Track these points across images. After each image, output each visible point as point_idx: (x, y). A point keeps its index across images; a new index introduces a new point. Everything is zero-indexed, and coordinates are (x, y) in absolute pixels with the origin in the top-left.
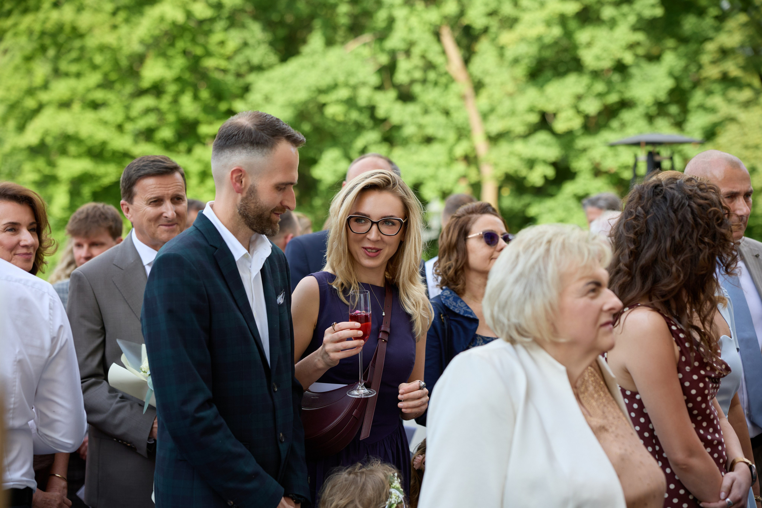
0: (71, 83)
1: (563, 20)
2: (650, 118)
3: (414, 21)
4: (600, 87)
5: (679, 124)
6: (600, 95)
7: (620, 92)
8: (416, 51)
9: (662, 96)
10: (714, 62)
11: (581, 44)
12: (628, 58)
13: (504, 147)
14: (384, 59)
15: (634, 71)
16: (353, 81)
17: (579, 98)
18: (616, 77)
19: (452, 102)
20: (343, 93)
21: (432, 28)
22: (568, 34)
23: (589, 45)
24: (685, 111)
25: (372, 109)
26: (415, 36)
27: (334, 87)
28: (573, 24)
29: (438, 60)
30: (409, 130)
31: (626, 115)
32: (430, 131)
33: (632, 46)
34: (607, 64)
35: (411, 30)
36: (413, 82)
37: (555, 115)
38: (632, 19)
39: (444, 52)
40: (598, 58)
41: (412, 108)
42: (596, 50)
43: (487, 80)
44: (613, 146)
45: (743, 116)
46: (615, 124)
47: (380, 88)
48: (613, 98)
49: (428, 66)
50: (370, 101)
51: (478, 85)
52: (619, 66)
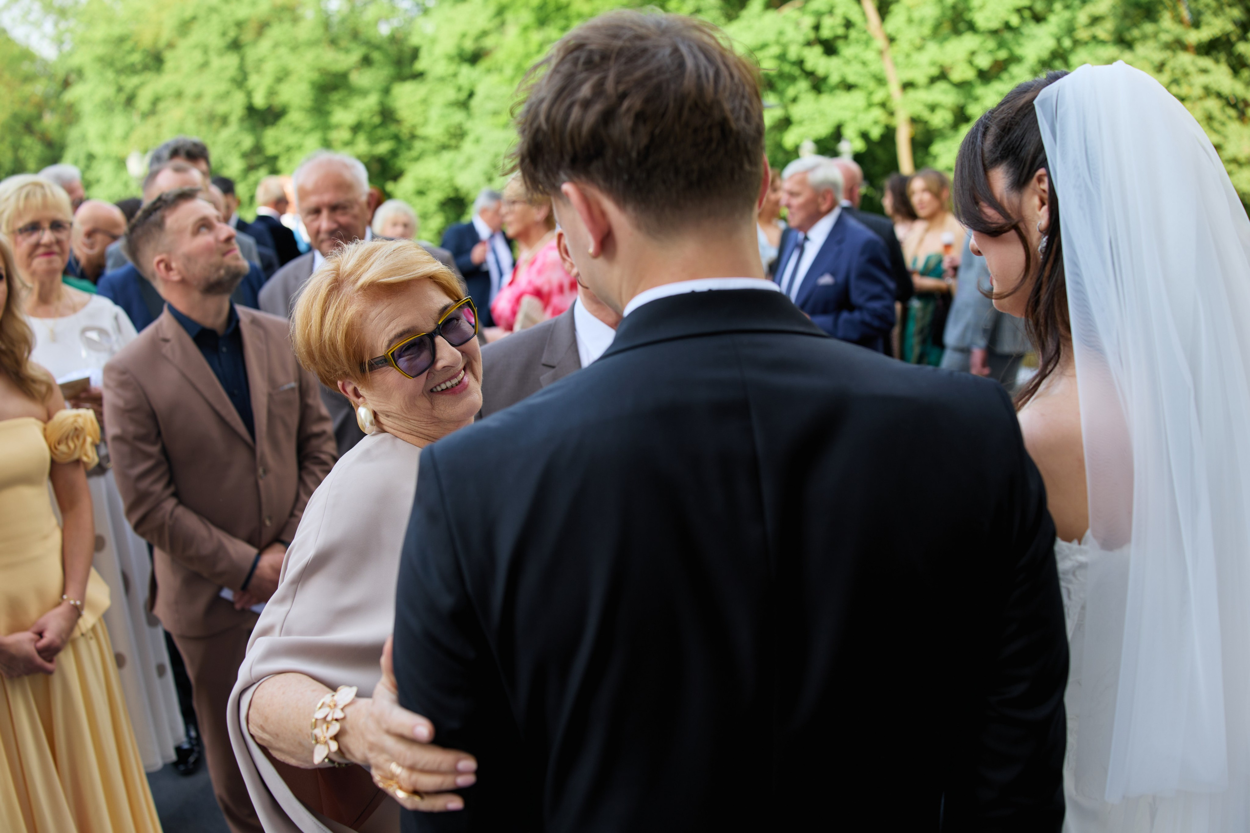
4: (992, 44)
6: (991, 52)
7: (1010, 49)
8: (839, 12)
9: (1045, 55)
10: (1086, 27)
11: (974, 8)
12: (1015, 20)
13: (911, 94)
14: (810, 20)
16: (784, 39)
17: (973, 53)
18: (1008, 36)
19: (870, 55)
20: (775, 50)
23: (982, 7)
25: (800, 63)
27: (764, 46)
29: (858, 20)
30: (834, 79)
32: (851, 79)
33: (1019, 10)
34: (995, 24)
36: (837, 38)
37: (951, 68)
39: (864, 14)
40: (988, 20)
41: (835, 60)
42: (987, 13)
43: (898, 37)
47: (809, 44)
48: (1002, 55)
49: (848, 24)
50: (799, 56)
51: (891, 40)
52: (1008, 26)
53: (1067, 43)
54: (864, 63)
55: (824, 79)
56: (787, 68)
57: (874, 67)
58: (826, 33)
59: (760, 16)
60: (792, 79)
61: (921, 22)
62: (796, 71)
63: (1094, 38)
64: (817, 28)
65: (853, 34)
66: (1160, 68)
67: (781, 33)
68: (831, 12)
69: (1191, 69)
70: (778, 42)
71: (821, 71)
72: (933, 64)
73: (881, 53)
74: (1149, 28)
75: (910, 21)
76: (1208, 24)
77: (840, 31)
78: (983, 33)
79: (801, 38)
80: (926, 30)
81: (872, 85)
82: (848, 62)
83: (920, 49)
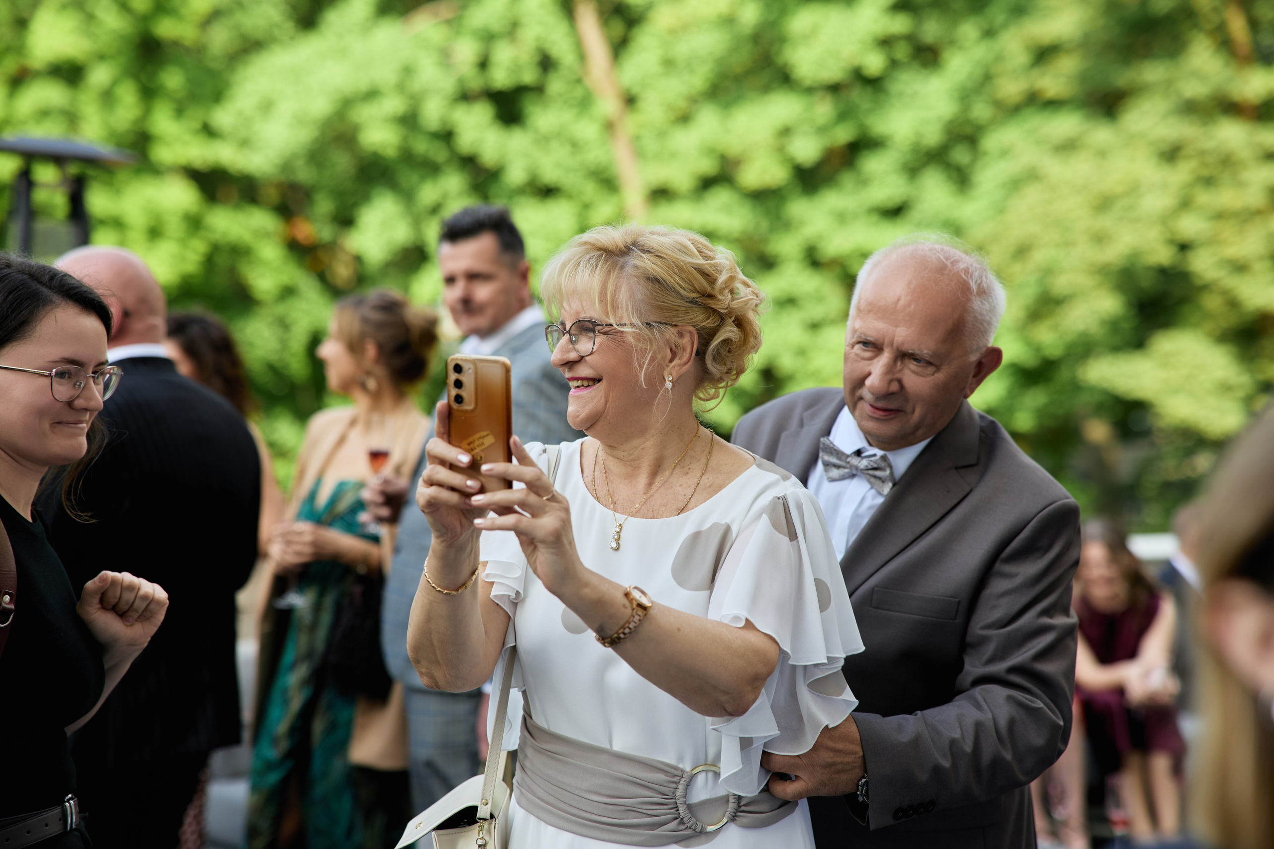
2: (911, 171)
4: (828, 114)
5: (963, 182)
6: (823, 127)
8: (528, 36)
12: (874, 64)
14: (471, 49)
17: (786, 131)
20: (393, 105)
23: (810, 38)
24: (975, 158)
25: (446, 136)
27: (372, 94)
30: (515, 175)
32: (550, 175)
33: (885, 42)
36: (523, 88)
37: (742, 161)
40: (819, 62)
43: (644, 94)
46: (849, 179)
49: (546, 63)
50: (444, 122)
51: (630, 101)
52: (859, 77)
53: (981, 111)
54: (575, 145)
55: (496, 173)
56: (422, 146)
57: (596, 155)
58: (500, 78)
59: (365, 29)
60: (431, 169)
61: (689, 66)
62: (439, 154)
64: (483, 64)
65: (556, 85)
67: (408, 71)
70: (401, 88)
71: (489, 156)
72: (710, 151)
73: (610, 127)
75: (669, 64)
77: (529, 77)
78: (810, 90)
79: (447, 84)
80: (698, 80)
81: (590, 189)
82: (544, 140)
83: (684, 119)
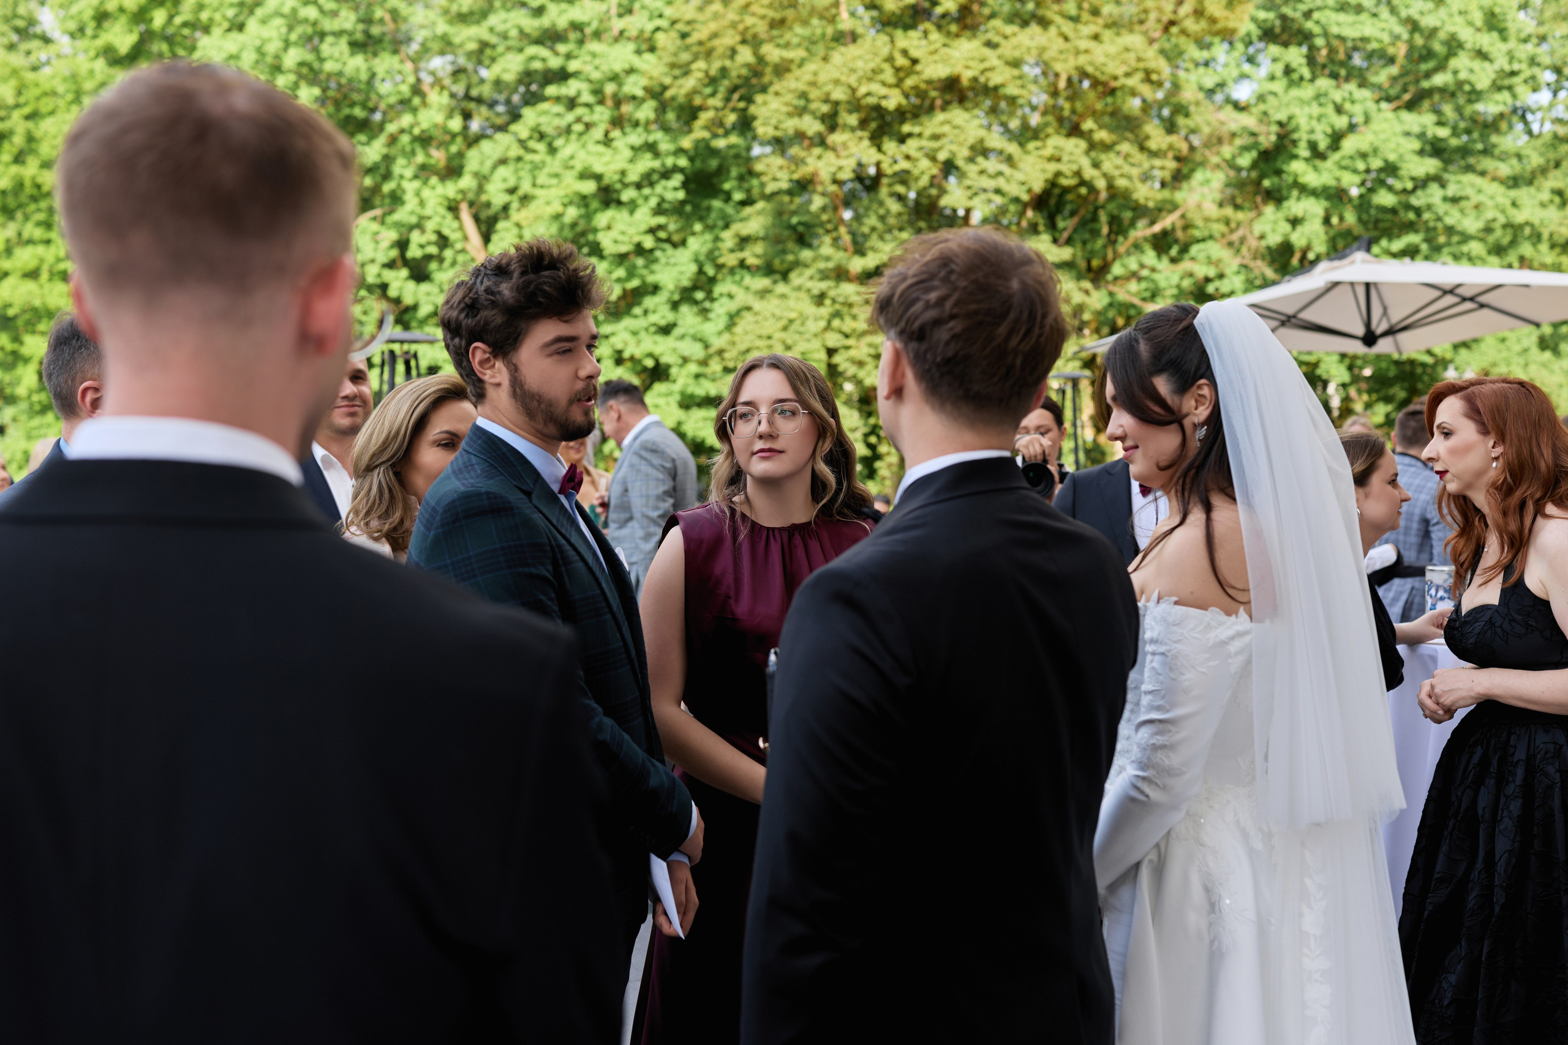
0: (40, 250)
1: (583, 200)
2: (675, 306)
3: (426, 193)
4: (621, 272)
5: (704, 312)
6: (621, 280)
7: (642, 277)
8: (430, 226)
10: (732, 251)
11: (600, 228)
12: (648, 242)
14: (393, 235)
15: (658, 254)
18: (640, 262)
21: (446, 203)
22: (588, 216)
23: (609, 228)
24: (710, 298)
25: (383, 287)
26: (427, 212)
28: (595, 204)
29: (454, 236)
31: (649, 302)
33: (652, 231)
35: (422, 203)
36: (428, 258)
38: (653, 202)
39: (461, 228)
41: (425, 287)
42: (614, 234)
44: (635, 333)
45: (757, 305)
46: (637, 310)
47: (391, 265)
48: (635, 283)
50: (380, 280)
52: (639, 250)
53: (710, 270)
55: (415, 307)
58: (414, 252)
63: (742, 264)
64: (402, 245)
65: (448, 253)
66: (820, 299)
68: (419, 226)
69: (854, 299)
71: (408, 300)
74: (806, 254)
76: (874, 249)
79: (381, 257)
